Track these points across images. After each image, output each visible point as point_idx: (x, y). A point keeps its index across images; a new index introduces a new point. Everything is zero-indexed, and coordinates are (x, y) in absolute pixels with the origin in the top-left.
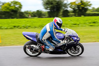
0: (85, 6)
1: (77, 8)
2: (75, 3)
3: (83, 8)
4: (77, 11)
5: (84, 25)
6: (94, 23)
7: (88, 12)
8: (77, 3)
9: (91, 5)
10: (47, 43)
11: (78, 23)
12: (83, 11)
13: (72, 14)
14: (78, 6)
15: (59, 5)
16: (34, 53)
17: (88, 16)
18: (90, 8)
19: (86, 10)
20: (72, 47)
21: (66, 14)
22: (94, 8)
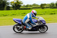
0: (19, 4)
1: (15, 5)
2: (13, 2)
3: (18, 5)
4: (15, 7)
5: (19, 15)
6: (24, 13)
7: (21, 7)
8: (15, 2)
9: (22, 3)
10: (28, 25)
11: (15, 14)
12: (18, 7)
13: (12, 8)
14: (15, 4)
15: (4, 3)
16: (19, 31)
17: (21, 10)
18: (22, 5)
19: (20, 6)
20: (41, 27)
21: (8, 8)
22: (24, 5)
